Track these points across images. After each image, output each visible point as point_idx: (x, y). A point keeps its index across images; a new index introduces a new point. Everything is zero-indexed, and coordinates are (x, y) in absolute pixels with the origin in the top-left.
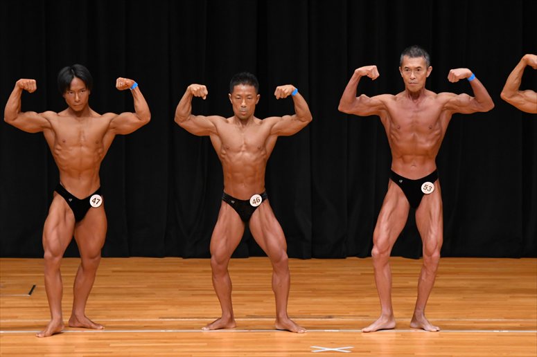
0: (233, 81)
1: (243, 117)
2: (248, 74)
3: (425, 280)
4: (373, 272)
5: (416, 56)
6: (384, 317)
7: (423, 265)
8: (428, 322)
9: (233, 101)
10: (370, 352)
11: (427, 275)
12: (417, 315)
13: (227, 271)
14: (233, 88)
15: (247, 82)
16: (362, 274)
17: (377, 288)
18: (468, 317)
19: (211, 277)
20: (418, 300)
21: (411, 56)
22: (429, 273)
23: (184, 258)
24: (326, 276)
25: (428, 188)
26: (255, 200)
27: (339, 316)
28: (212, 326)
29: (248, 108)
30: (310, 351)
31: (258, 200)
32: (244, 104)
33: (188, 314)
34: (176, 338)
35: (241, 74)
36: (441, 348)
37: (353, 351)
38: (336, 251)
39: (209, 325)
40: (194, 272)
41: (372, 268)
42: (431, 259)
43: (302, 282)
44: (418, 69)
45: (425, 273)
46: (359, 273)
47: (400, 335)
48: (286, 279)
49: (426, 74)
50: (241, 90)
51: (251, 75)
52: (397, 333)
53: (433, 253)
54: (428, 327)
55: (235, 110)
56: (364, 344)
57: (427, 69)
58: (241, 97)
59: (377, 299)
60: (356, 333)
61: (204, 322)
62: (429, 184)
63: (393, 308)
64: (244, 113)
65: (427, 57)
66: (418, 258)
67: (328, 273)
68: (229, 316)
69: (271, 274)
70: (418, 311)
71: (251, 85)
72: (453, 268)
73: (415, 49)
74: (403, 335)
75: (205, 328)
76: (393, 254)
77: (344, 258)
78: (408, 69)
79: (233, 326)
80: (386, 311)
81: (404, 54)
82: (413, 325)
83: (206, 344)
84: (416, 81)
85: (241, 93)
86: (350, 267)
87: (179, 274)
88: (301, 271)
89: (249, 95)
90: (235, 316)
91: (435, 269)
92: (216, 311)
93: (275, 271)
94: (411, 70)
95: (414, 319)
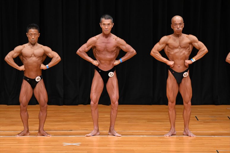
0: (28, 27)
1: (33, 43)
2: (35, 25)
3: (113, 114)
4: (91, 111)
5: (108, 19)
6: (95, 130)
7: (112, 108)
8: (116, 132)
9: (28, 36)
10: (88, 145)
11: (114, 112)
12: (111, 129)
13: (26, 111)
14: (28, 31)
15: (34, 28)
16: (85, 112)
17: (92, 118)
18: (130, 130)
19: (20, 113)
20: (111, 123)
21: (106, 19)
22: (114, 111)
23: (8, 105)
24: (70, 113)
25: (111, 75)
26: (38, 79)
27: (75, 130)
28: (20, 135)
29: (35, 39)
30: (62, 145)
31: (39, 79)
32: (33, 37)
33: (9, 129)
34: (4, 140)
35: (32, 25)
36: (118, 143)
37: (81, 145)
38: (74, 102)
39: (19, 134)
40: (13, 111)
41: (90, 109)
42: (115, 105)
43: (59, 115)
44: (109, 24)
45: (113, 112)
46: (84, 111)
47: (101, 138)
48: (45, 114)
49: (112, 27)
50: (32, 31)
51: (36, 25)
52: (100, 137)
53: (115, 102)
54: (117, 134)
55: (29, 40)
56: (86, 142)
57: (112, 24)
58: (32, 34)
59: (92, 123)
60: (82, 137)
61: (16, 133)
62: (112, 73)
63: (99, 127)
64: (33, 41)
65: (112, 19)
66: (109, 105)
67: (70, 111)
68: (27, 130)
69: (39, 112)
70: (111, 128)
71: (36, 29)
72: (123, 109)
73: (107, 16)
74: (102, 138)
75: (17, 135)
76: (99, 103)
77: (78, 105)
78: (104, 24)
79: (29, 134)
80: (96, 128)
81: (102, 18)
82: (110, 134)
83: (17, 142)
84: (108, 29)
85: (32, 33)
86: (80, 109)
87: (5, 112)
88: (59, 111)
89: (35, 33)
90: (29, 130)
91: (116, 109)
92: (21, 128)
93: (41, 110)
94: (106, 25)
95: (110, 131)
